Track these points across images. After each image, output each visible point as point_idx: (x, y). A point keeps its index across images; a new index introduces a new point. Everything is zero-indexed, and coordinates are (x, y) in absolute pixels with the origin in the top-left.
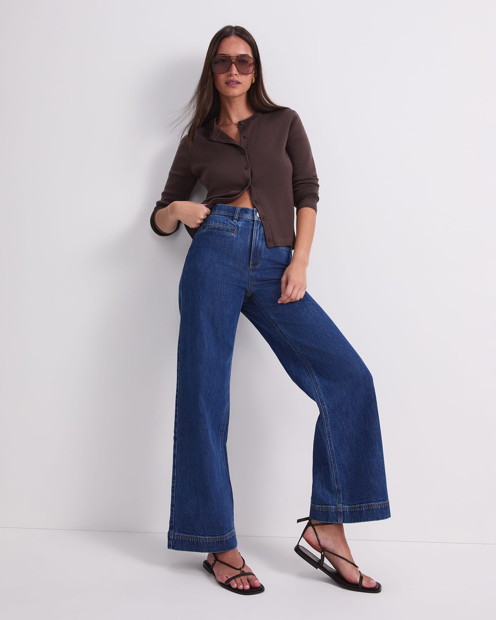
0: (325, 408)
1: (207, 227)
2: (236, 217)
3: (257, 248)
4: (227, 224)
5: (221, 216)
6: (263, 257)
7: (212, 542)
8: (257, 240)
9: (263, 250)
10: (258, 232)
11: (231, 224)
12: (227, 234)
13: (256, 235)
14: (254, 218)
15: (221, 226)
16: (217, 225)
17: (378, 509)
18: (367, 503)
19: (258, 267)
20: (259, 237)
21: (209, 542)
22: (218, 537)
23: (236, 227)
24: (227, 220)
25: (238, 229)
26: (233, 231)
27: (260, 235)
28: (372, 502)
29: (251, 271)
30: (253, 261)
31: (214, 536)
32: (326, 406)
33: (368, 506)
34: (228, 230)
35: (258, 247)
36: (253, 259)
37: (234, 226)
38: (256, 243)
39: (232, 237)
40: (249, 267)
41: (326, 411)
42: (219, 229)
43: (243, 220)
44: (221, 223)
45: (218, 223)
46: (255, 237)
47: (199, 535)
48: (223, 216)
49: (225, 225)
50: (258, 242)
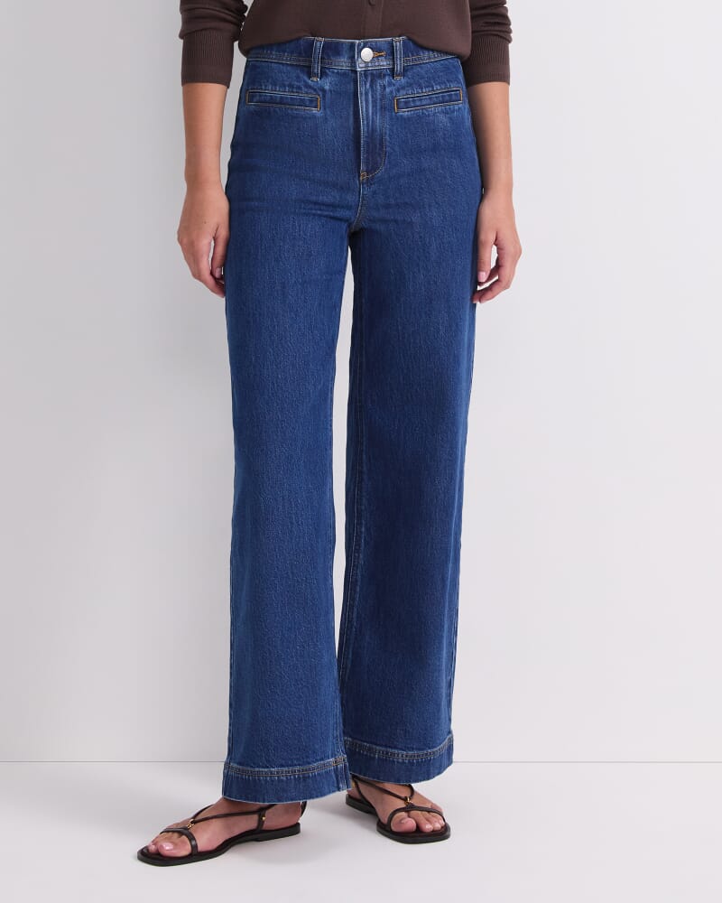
0: (361, 532)
1: (258, 98)
2: (317, 69)
3: (372, 133)
4: (299, 88)
5: (284, 68)
6: (388, 149)
7: (285, 779)
8: (370, 114)
9: (388, 132)
10: (370, 97)
11: (308, 86)
12: (301, 111)
13: (367, 105)
14: (355, 66)
15: (287, 95)
16: (279, 93)
17: (403, 763)
18: (386, 746)
19: (378, 173)
20: (373, 107)
21: (279, 780)
22: (297, 768)
23: (320, 93)
24: (298, 77)
25: (324, 96)
26: (313, 103)
27: (374, 102)
28: (396, 748)
29: (365, 186)
30: (367, 164)
31: (290, 766)
32: (363, 529)
33: (387, 753)
34: (302, 103)
35: (374, 130)
36: (367, 159)
37: (315, 90)
38: (368, 123)
39: (314, 117)
40: (359, 176)
41: (360, 537)
42: (282, 101)
43: (333, 72)
44: (285, 86)
45: (280, 87)
46: (364, 110)
47: (258, 767)
48: (289, 68)
49: (295, 90)
50: (373, 118)
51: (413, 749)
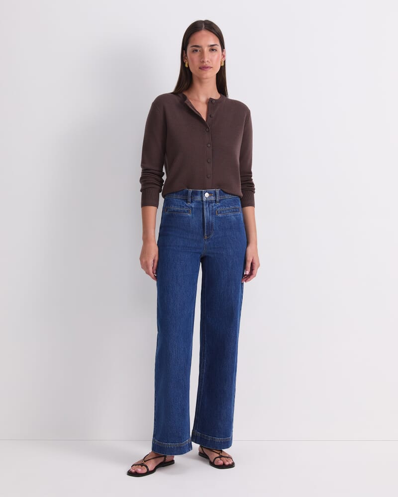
1: (169, 210)
2: (190, 200)
3: (208, 223)
4: (183, 207)
5: (178, 200)
6: (214, 228)
8: (208, 216)
9: (214, 222)
10: (208, 210)
11: (186, 206)
12: (184, 214)
13: (207, 212)
14: (203, 199)
15: (179, 209)
16: (176, 208)
19: (211, 236)
20: (209, 213)
23: (191, 208)
24: (183, 203)
25: (192, 210)
26: (188, 212)
27: (210, 211)
28: (215, 437)
29: (206, 241)
30: (207, 233)
34: (184, 212)
35: (209, 221)
36: (207, 231)
37: (189, 207)
38: (207, 219)
39: (188, 217)
40: (204, 237)
42: (177, 211)
43: (195, 201)
45: (177, 206)
46: (206, 214)
48: (180, 200)
51: (221, 437)
